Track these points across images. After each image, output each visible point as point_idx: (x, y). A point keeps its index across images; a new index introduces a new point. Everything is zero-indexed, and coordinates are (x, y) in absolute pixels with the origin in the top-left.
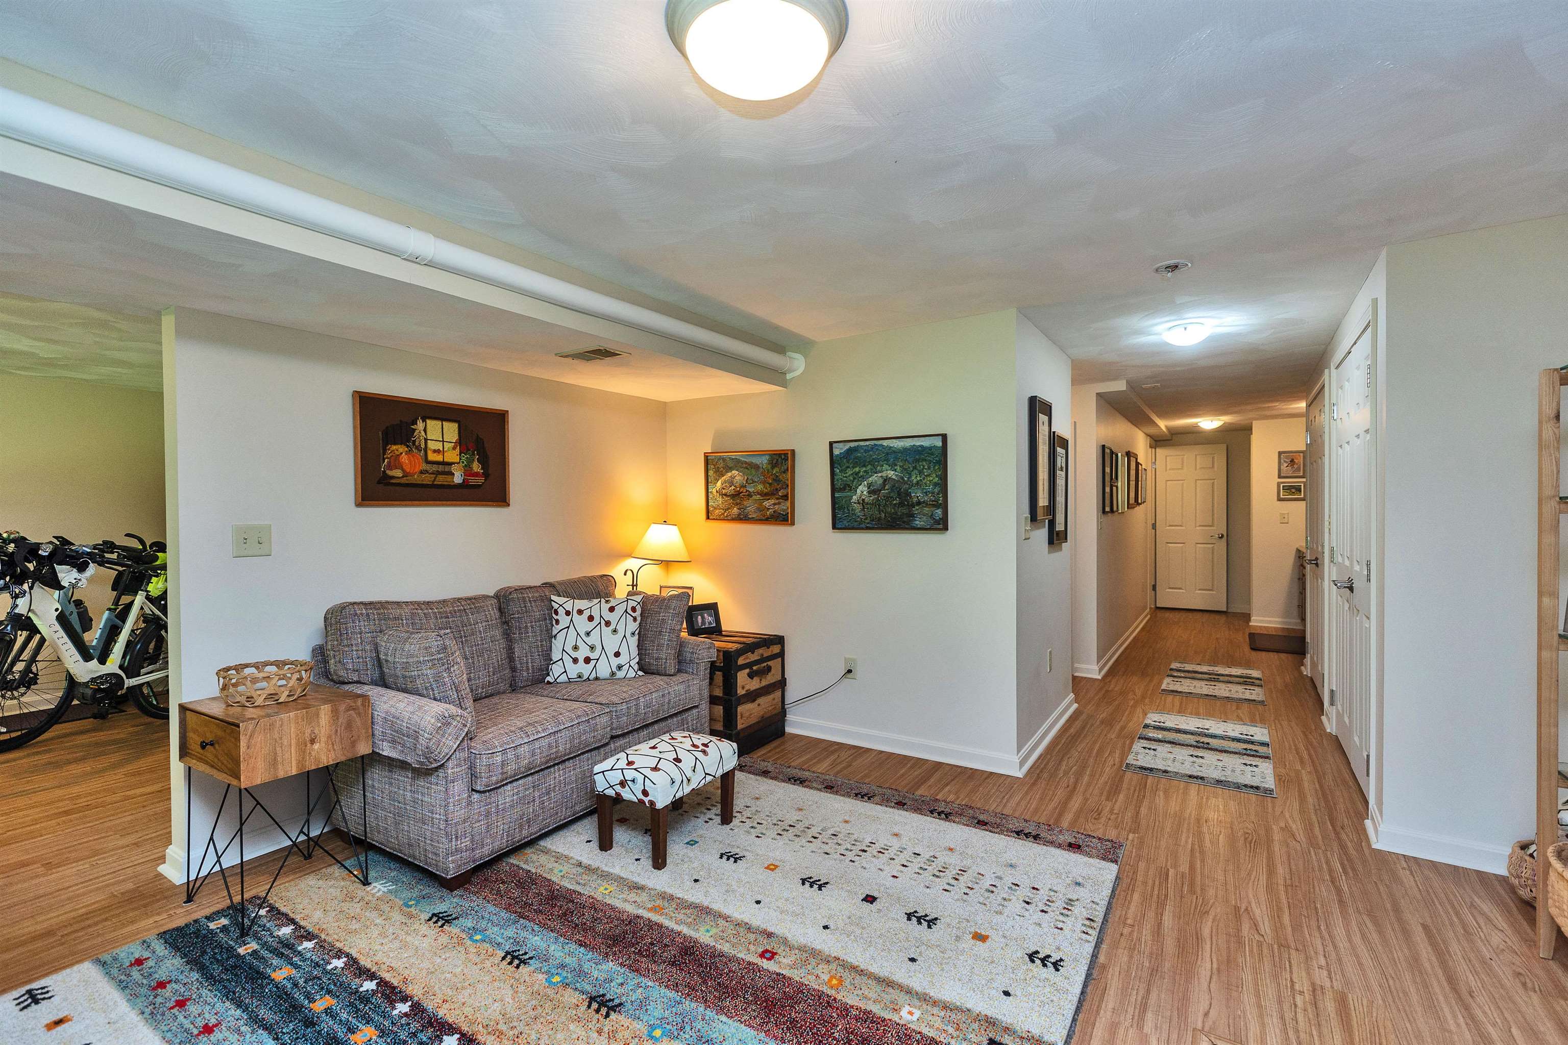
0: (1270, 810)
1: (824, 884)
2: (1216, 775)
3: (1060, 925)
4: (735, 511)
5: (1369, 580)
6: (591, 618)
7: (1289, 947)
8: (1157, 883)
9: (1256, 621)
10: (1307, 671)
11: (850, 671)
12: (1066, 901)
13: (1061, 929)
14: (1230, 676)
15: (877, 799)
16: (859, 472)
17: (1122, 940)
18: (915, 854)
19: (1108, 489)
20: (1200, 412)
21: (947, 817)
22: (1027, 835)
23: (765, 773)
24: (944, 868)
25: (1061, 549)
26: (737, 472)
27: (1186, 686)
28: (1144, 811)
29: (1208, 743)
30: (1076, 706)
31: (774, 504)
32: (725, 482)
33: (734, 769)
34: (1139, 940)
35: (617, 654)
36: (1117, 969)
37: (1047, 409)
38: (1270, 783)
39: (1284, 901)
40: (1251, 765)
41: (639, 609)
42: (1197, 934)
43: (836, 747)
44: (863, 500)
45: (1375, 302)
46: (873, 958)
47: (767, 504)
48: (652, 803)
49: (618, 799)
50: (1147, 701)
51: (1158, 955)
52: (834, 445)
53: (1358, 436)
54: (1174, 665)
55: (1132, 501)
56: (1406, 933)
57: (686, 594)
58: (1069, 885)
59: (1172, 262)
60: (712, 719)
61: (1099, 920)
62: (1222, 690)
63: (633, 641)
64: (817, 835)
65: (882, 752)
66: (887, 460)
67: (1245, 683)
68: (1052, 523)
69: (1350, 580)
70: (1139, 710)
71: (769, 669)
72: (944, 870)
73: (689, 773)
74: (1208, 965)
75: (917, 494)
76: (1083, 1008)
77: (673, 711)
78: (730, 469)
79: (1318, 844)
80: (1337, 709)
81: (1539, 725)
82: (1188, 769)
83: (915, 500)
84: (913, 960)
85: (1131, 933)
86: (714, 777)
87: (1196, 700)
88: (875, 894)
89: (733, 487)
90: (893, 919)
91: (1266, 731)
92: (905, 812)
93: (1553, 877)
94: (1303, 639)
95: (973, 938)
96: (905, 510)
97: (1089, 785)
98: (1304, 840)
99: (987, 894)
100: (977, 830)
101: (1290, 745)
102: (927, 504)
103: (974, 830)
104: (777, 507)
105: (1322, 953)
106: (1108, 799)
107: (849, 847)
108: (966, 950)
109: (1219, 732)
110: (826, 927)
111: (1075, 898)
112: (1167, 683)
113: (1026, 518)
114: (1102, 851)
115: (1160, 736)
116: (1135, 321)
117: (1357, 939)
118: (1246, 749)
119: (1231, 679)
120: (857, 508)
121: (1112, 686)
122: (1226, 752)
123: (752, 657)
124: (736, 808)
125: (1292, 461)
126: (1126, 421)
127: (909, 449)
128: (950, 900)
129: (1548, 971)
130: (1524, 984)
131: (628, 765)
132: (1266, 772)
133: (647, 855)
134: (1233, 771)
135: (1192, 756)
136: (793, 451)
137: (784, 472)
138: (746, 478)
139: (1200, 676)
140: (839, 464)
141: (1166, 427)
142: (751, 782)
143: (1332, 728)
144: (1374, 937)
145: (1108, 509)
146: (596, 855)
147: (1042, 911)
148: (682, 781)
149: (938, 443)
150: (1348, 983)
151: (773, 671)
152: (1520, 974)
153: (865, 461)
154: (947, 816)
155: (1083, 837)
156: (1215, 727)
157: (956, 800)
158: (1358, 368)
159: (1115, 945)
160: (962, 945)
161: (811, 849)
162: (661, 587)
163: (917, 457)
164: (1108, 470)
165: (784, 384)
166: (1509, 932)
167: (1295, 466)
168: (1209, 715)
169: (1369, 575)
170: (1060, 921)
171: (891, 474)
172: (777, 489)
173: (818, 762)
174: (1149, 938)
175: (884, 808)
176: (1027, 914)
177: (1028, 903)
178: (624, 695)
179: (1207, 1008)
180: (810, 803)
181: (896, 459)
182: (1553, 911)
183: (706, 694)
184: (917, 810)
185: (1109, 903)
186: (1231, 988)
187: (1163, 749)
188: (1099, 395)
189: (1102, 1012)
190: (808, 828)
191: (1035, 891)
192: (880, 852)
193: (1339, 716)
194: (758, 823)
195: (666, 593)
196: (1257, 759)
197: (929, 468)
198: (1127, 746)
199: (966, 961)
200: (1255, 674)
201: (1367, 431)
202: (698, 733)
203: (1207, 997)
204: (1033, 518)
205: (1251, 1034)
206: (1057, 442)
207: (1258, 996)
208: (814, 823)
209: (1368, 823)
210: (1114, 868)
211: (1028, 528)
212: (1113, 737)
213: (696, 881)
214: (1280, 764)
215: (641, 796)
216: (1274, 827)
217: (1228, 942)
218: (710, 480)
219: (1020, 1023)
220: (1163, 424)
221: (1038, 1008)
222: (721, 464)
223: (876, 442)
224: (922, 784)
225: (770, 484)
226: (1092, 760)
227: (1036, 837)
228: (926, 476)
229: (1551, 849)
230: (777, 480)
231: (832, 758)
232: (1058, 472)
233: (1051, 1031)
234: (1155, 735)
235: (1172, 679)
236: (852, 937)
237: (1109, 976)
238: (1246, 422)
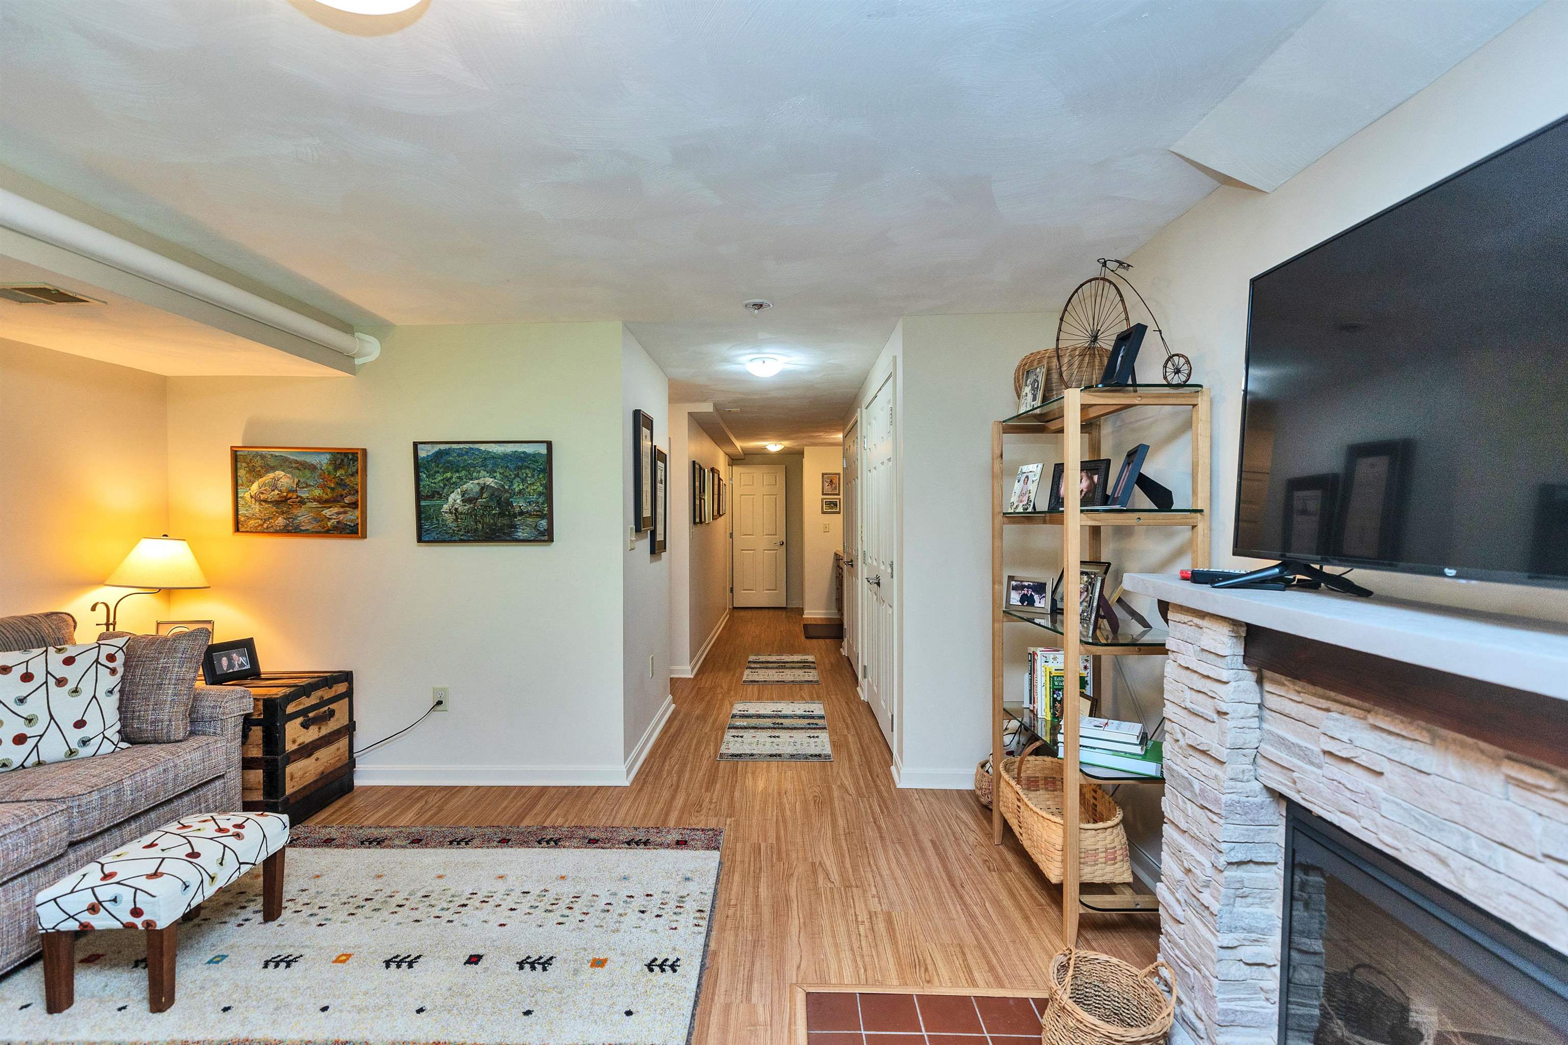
0: (830, 773)
1: (416, 958)
2: (790, 750)
3: (674, 925)
4: (280, 521)
5: (892, 577)
6: (27, 677)
7: (851, 886)
8: (752, 859)
9: (808, 614)
10: (844, 652)
11: (439, 703)
12: (678, 899)
13: (676, 929)
14: (793, 662)
15: (477, 842)
16: (451, 478)
17: (728, 921)
18: (524, 893)
19: (697, 502)
20: (767, 437)
21: (556, 844)
22: (638, 843)
23: (328, 842)
24: (557, 899)
25: (660, 559)
26: (283, 473)
27: (761, 675)
28: (737, 794)
29: (782, 724)
30: (673, 706)
31: (338, 513)
32: (264, 485)
33: (284, 847)
34: (742, 917)
35: (80, 724)
36: (726, 952)
37: (649, 424)
38: (828, 750)
39: (845, 848)
40: (813, 737)
41: (120, 657)
42: (786, 896)
43: (423, 792)
44: (456, 509)
45: (895, 358)
46: (482, 1027)
47: (327, 512)
48: (149, 924)
49: (85, 929)
50: (732, 693)
51: (757, 928)
52: (419, 446)
53: (882, 463)
54: (752, 658)
55: (716, 513)
56: (922, 850)
57: (204, 630)
58: (679, 882)
59: (758, 301)
60: (245, 789)
61: (708, 909)
62: (788, 675)
63: (111, 704)
64: (404, 902)
65: (478, 788)
66: (484, 466)
67: (804, 667)
68: (653, 534)
69: (878, 578)
70: (727, 703)
71: (332, 713)
72: (556, 902)
73: (213, 869)
74: (797, 922)
75: (519, 504)
76: (700, 1000)
77: (182, 789)
78: (274, 469)
79: (863, 793)
80: (868, 680)
81: (994, 677)
82: (768, 749)
83: (517, 510)
84: (528, 1013)
85: (735, 914)
86: (254, 864)
87: (769, 687)
88: (480, 952)
89: (276, 492)
90: (503, 974)
91: (821, 706)
92: (510, 849)
93: (1003, 784)
94: (841, 625)
95: (592, 966)
96: (505, 521)
97: (690, 779)
98: (854, 792)
99: (603, 915)
100: (589, 850)
101: (839, 716)
102: (530, 515)
103: (586, 850)
104: (341, 517)
105: (873, 884)
106: (707, 791)
107: (445, 905)
108: (585, 981)
109: (789, 712)
110: (420, 1011)
111: (685, 894)
112: (748, 675)
113: (631, 529)
114: (706, 841)
115: (745, 724)
116: (724, 349)
117: (894, 865)
118: (809, 724)
119: (794, 665)
120: (449, 518)
121: (703, 684)
122: (795, 728)
123: (306, 702)
124: (286, 896)
125: (831, 481)
126: (711, 440)
127: (510, 456)
128: (565, 933)
129: (999, 853)
130: (989, 868)
131: (103, 879)
132: (824, 741)
133: (140, 997)
134: (802, 744)
135: (770, 737)
136: (364, 451)
137: (352, 475)
138: (296, 480)
139: (770, 665)
140: (426, 468)
141: (741, 447)
142: (306, 858)
143: (864, 697)
144: (904, 860)
145: (698, 520)
146: (40, 1023)
147: (658, 916)
148: (202, 882)
149: (543, 450)
150: (891, 904)
151: (337, 715)
152: (986, 860)
153: (459, 466)
154: (556, 842)
155: (688, 832)
156: (786, 708)
157: (565, 822)
158: (882, 409)
159: (723, 929)
160: (582, 977)
161: (396, 921)
162: (158, 624)
163: (520, 464)
164: (697, 484)
165: (352, 369)
166: (978, 831)
167: (834, 486)
168: (781, 698)
169: (892, 573)
170: (674, 921)
171: (489, 481)
172: (342, 495)
173: (402, 813)
174: (750, 912)
175: (485, 850)
176: (643, 924)
177: (643, 912)
178: (94, 780)
179: (798, 961)
180: (391, 866)
181: (496, 465)
182: (1003, 809)
183: (237, 757)
184: (524, 843)
185: (715, 890)
186: (813, 935)
187: (748, 735)
188: (690, 414)
189: (716, 997)
190: (391, 897)
191: (649, 898)
192: (484, 901)
193: (870, 686)
194: (320, 908)
195: (165, 632)
196: (818, 731)
197: (533, 476)
198: (719, 737)
199: (586, 993)
200: (811, 658)
201: (889, 460)
202: (225, 811)
203: (798, 951)
204: (638, 530)
205: (832, 974)
206: (658, 456)
207: (834, 937)
208: (399, 888)
209: (893, 768)
210: (716, 854)
211: (633, 539)
212: (707, 731)
213: (226, 1009)
214: (833, 732)
215: (130, 919)
216: (833, 786)
217: (810, 895)
218: (240, 482)
219: (643, 1040)
220: (740, 445)
221: (660, 1017)
222: (258, 462)
223: (471, 446)
224: (527, 814)
225: (332, 489)
226: (691, 756)
227: (646, 843)
228: (530, 484)
229: (1001, 765)
230: (341, 483)
231: (419, 805)
232: (659, 485)
233: (673, 1036)
234: (741, 723)
235: (750, 670)
236: (455, 1011)
237: (720, 961)
238: (798, 447)
